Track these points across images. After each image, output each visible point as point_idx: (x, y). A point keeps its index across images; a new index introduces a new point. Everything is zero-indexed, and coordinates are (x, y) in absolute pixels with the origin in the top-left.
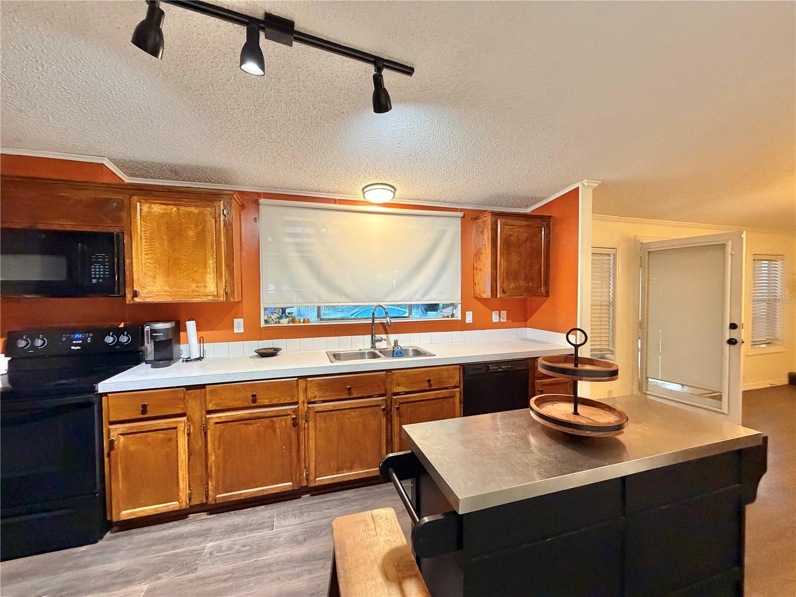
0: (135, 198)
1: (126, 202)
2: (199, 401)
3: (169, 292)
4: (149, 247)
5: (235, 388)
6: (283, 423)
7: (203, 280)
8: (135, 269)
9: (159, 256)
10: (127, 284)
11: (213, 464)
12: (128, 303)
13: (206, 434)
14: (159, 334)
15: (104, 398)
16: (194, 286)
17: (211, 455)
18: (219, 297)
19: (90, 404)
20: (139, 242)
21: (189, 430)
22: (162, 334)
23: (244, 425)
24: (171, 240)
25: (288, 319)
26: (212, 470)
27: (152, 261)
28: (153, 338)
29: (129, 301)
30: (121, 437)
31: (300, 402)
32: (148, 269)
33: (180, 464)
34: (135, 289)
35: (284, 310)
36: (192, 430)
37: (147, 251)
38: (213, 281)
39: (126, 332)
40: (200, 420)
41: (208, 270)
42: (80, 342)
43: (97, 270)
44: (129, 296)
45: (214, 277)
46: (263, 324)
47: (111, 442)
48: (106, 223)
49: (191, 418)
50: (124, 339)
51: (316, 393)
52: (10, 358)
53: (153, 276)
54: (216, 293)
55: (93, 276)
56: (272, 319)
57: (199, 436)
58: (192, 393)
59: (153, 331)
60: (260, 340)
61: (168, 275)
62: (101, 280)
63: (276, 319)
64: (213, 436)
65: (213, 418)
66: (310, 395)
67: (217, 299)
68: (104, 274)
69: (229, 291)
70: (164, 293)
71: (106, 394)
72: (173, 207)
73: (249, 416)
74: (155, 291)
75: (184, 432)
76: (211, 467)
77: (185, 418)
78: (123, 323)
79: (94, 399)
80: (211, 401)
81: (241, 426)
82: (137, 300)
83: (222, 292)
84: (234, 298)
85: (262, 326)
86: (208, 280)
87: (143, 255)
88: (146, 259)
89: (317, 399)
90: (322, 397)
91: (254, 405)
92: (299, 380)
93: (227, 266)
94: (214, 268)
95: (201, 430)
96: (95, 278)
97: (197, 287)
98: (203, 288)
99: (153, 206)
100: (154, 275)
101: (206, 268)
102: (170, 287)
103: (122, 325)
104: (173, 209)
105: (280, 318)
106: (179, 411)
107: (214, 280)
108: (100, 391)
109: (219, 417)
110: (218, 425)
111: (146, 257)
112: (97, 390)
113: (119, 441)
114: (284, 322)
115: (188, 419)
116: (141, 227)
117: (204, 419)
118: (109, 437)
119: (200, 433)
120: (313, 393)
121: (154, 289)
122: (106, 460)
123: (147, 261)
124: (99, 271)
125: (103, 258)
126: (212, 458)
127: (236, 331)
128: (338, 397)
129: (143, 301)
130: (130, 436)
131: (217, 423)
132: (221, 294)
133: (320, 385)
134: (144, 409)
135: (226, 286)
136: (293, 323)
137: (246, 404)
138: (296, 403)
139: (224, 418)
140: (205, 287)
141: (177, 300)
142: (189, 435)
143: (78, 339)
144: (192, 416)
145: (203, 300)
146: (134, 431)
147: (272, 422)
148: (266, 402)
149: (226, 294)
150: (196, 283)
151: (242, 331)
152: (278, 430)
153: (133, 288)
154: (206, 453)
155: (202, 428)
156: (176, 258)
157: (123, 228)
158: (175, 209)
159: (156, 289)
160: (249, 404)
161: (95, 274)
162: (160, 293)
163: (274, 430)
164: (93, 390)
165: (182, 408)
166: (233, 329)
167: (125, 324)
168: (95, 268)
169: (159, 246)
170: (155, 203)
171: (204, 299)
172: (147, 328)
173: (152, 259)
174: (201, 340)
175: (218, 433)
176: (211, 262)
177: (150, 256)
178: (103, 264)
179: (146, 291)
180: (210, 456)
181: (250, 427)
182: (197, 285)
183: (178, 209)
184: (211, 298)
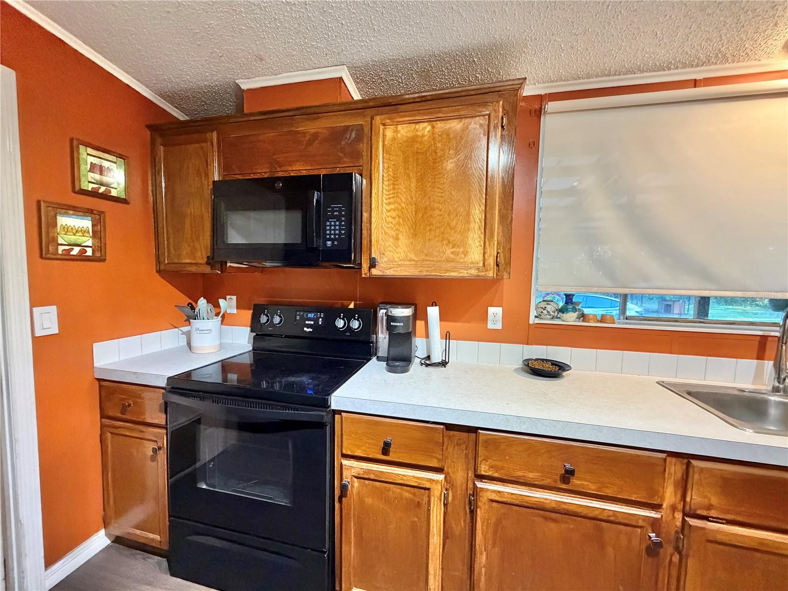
0: (378, 119)
1: (367, 129)
2: (464, 452)
3: (414, 260)
4: (391, 192)
5: (530, 447)
6: (624, 540)
7: (464, 243)
8: (374, 226)
9: (403, 205)
10: (364, 249)
11: (483, 570)
12: (363, 276)
13: (473, 513)
14: (398, 324)
15: (337, 417)
16: (449, 251)
17: (481, 554)
18: (487, 270)
19: (321, 425)
20: (380, 185)
21: (446, 498)
22: (402, 324)
23: (541, 519)
24: (421, 179)
25: (577, 313)
26: (480, 578)
27: (394, 214)
28: (390, 328)
29: (366, 274)
30: (356, 480)
31: (664, 506)
32: (390, 225)
33: (431, 550)
34: (373, 256)
35: (569, 298)
36: (450, 498)
37: (390, 198)
38: (478, 244)
39: (357, 316)
40: (465, 485)
41: (472, 225)
42: (312, 323)
43: (333, 228)
44: (365, 266)
45: (480, 237)
46: (532, 320)
47: (344, 488)
48: (344, 163)
49: (450, 477)
50: (355, 324)
51: (714, 501)
52: (255, 334)
53: (395, 236)
54: (481, 264)
55: (328, 237)
56: (548, 312)
57: (462, 514)
58: (453, 436)
59: (390, 319)
60: (527, 344)
61: (415, 235)
62: (336, 243)
63: (554, 312)
64: (485, 521)
65: (488, 490)
66: (694, 497)
67: (483, 274)
68: (340, 234)
69: (501, 260)
70: (408, 263)
71: (340, 412)
72: (425, 124)
73: (554, 505)
74: (397, 260)
75: (441, 500)
76: (480, 574)
77: (440, 477)
78: (353, 302)
79: (327, 419)
80: (486, 459)
81: (536, 519)
82: (375, 272)
83: (491, 261)
84: (509, 274)
85: (531, 322)
86: (470, 242)
87: (385, 205)
88: (388, 211)
89: (713, 513)
90: (728, 512)
91: (564, 486)
92: (669, 459)
93: (503, 217)
94: (481, 222)
95: (465, 502)
96: (329, 239)
97: (452, 253)
98: (463, 256)
99: (399, 127)
100: (397, 235)
101: (468, 222)
102: (416, 255)
103: (352, 306)
104: (425, 128)
105: (562, 310)
106: (434, 464)
107: (480, 242)
108: (333, 407)
109: (499, 492)
110: (494, 504)
111: (388, 208)
112: (330, 406)
113: (353, 486)
114: (570, 318)
115: (446, 478)
116: (383, 162)
117: (470, 486)
118: (341, 479)
119: (462, 508)
120: (706, 497)
121: (396, 257)
122: (337, 505)
123: (388, 214)
124: (335, 230)
125: (340, 211)
126: (482, 559)
127: (490, 326)
128: (773, 524)
129: (381, 273)
130: (367, 482)
131: (492, 501)
132: (490, 265)
133: (727, 485)
134: (386, 448)
135: (498, 253)
136: (583, 321)
137: (549, 480)
138: (656, 507)
139: (506, 495)
140: (466, 253)
141: (425, 273)
142: (445, 505)
143: (310, 319)
144: (452, 475)
145: (461, 275)
146: (372, 477)
147: (600, 530)
148: (592, 488)
149: (497, 265)
150: (453, 247)
151: (499, 326)
152: (610, 550)
153: (370, 254)
154: (472, 546)
155: (467, 500)
156: (426, 208)
157: (361, 168)
158: (429, 128)
159: (397, 255)
160: (555, 481)
161: (330, 234)
162: (402, 262)
163: (602, 547)
164: (325, 404)
165: (439, 460)
166: (487, 323)
167: (355, 305)
168: (330, 226)
169: (404, 190)
170: (403, 123)
171: (464, 274)
172: (382, 312)
173: (394, 210)
174: (447, 336)
175: (493, 520)
176: (477, 211)
177: (393, 207)
178: (338, 218)
179: (386, 259)
180: (478, 555)
181: (552, 525)
182: (454, 250)
183: (433, 127)
184: (474, 272)
